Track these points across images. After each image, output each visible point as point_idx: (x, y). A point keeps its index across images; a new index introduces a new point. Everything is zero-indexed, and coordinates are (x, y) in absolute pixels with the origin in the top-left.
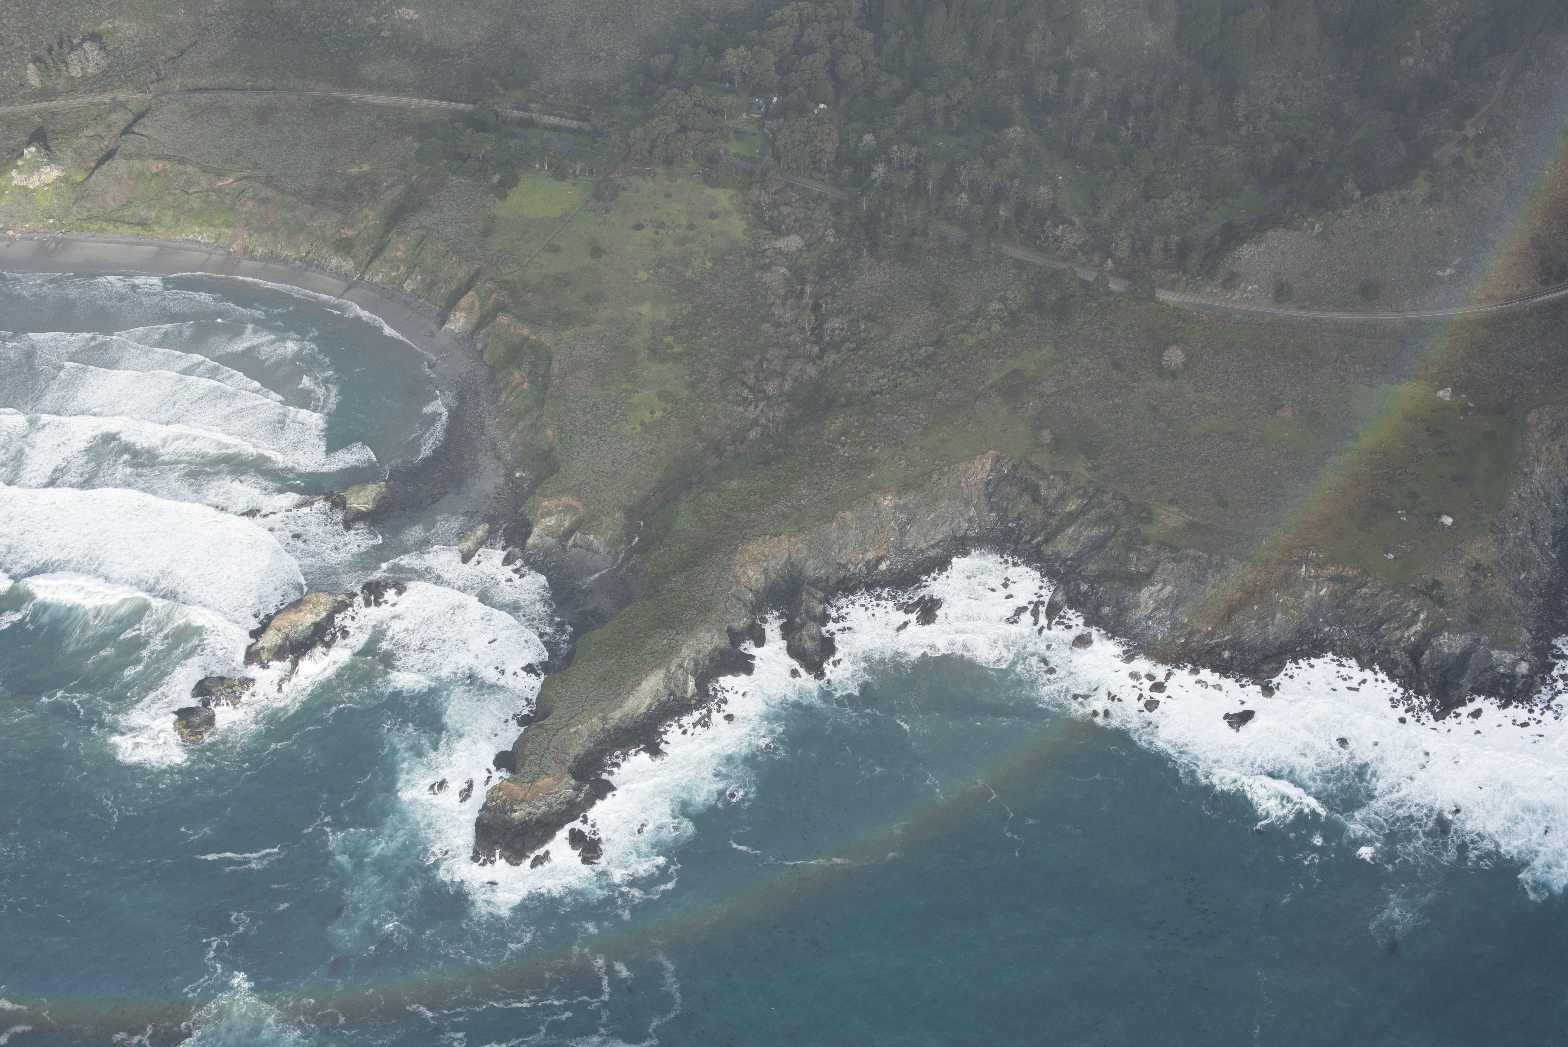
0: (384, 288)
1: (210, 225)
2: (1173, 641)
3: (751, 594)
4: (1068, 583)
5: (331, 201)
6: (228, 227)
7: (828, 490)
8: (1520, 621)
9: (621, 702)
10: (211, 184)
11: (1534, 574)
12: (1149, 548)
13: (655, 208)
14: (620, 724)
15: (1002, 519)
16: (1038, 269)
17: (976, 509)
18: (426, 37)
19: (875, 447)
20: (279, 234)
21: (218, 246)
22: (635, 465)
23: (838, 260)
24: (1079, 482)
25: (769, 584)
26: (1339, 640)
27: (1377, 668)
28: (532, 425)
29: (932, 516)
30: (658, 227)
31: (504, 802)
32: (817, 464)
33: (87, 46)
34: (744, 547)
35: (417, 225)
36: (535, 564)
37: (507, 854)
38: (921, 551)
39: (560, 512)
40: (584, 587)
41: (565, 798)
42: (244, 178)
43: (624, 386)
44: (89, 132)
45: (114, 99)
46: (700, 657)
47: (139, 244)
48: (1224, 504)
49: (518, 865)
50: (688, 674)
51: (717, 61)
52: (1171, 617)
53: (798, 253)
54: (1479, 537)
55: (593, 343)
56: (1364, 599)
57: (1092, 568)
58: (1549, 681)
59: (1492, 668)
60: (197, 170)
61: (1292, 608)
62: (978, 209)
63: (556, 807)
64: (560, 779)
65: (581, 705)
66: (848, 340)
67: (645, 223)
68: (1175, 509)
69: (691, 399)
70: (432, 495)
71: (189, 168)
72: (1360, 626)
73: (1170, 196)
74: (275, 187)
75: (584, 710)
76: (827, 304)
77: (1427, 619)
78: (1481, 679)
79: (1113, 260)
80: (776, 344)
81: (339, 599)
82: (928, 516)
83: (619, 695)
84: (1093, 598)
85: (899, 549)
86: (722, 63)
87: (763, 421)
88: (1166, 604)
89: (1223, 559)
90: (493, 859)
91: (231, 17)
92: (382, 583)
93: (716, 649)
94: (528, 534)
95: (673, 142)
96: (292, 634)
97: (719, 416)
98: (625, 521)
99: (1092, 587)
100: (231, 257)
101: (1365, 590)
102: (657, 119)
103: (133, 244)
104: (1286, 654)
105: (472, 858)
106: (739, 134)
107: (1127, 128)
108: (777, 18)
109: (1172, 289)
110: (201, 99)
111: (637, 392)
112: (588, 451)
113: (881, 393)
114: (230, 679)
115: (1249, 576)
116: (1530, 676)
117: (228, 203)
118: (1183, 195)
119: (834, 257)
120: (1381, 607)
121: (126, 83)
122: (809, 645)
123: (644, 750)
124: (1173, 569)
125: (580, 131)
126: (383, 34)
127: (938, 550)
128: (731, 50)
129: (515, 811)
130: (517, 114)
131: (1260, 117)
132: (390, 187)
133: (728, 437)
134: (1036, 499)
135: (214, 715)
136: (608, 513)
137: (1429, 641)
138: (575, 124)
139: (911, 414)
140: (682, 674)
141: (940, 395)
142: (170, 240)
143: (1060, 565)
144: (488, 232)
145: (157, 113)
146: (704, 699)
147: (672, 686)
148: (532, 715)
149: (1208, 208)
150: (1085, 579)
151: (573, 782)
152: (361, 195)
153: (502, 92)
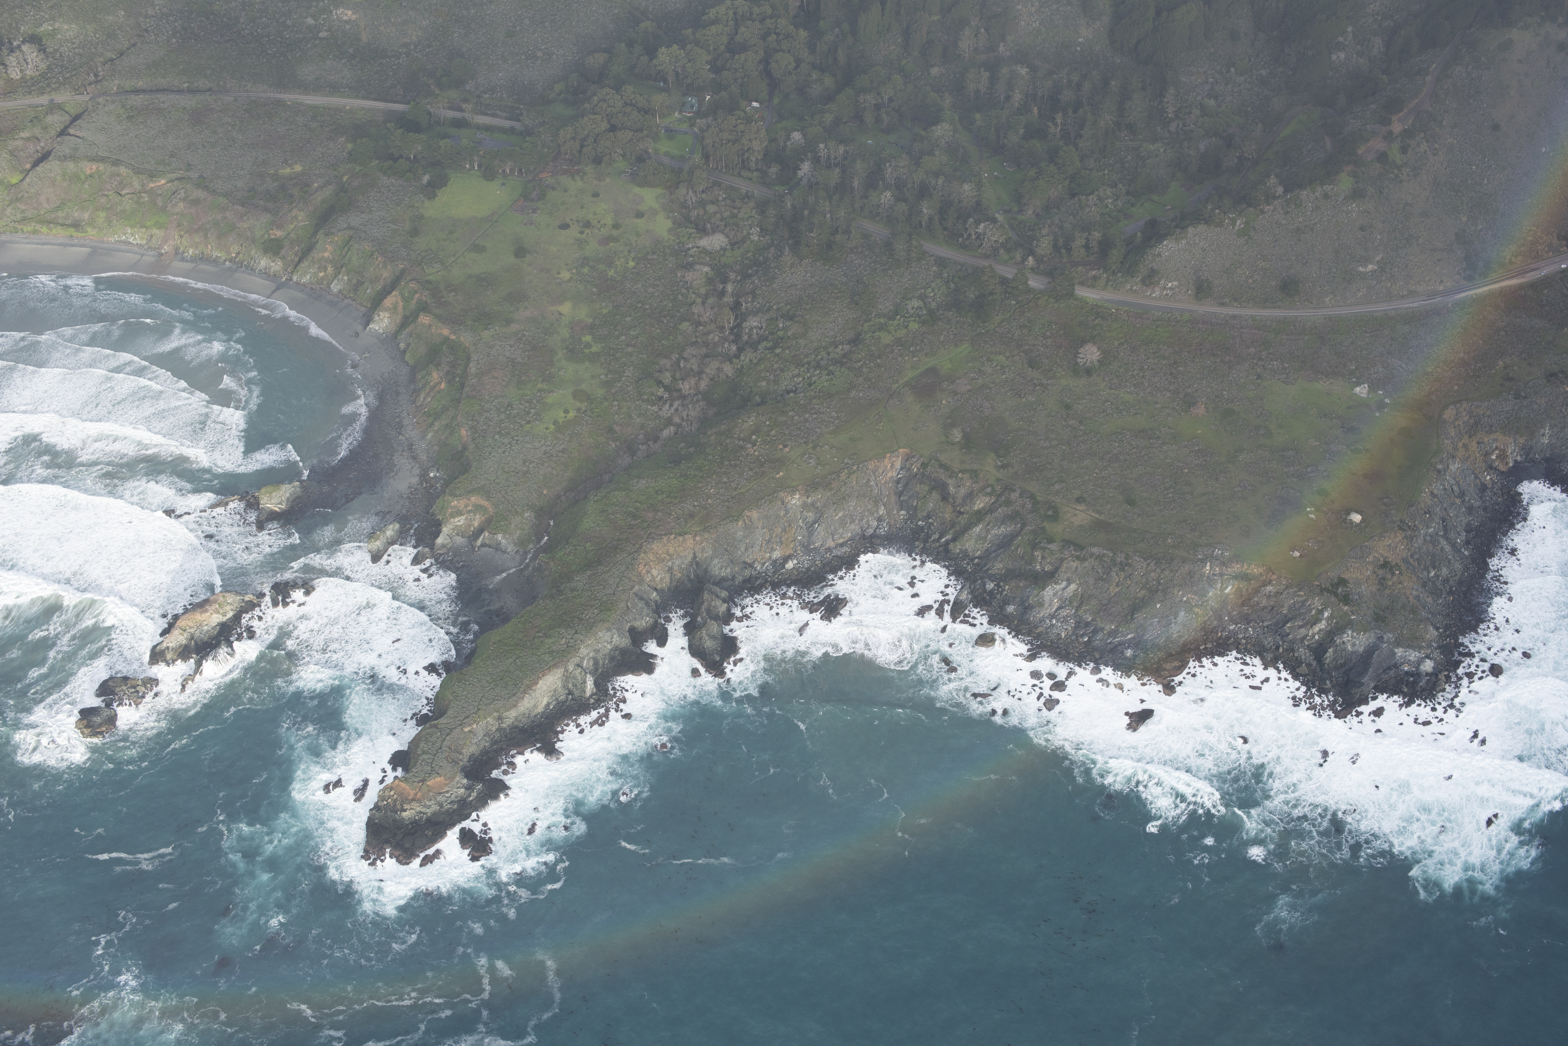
0: (312, 289)
1: (142, 227)
2: (1077, 639)
3: (655, 594)
4: (975, 581)
5: (261, 202)
6: (160, 228)
7: (736, 489)
8: (1428, 618)
9: (517, 702)
10: (143, 185)
11: (1445, 571)
12: (1053, 547)
13: (582, 207)
14: (516, 723)
15: (912, 517)
16: (959, 267)
17: (885, 508)
18: (364, 37)
19: (785, 446)
20: (209, 235)
21: (150, 248)
22: (546, 464)
23: (761, 258)
24: (987, 480)
25: (674, 584)
26: (1244, 638)
27: (1281, 666)
28: (447, 425)
29: (840, 514)
30: (584, 226)
31: (395, 801)
32: (726, 463)
33: (25, 48)
34: (648, 546)
35: (345, 226)
36: (444, 564)
37: (397, 853)
38: (829, 550)
39: (470, 511)
40: (491, 587)
41: (456, 797)
42: (176, 179)
43: (540, 386)
44: (25, 134)
45: (52, 100)
46: (600, 656)
47: (73, 245)
48: (1131, 502)
49: (408, 864)
50: (586, 673)
51: (651, 60)
52: (1075, 615)
53: (722, 252)
54: (1388, 534)
55: (512, 343)
56: (1269, 597)
57: (998, 567)
58: (1454, 679)
59: (1396, 666)
60: (130, 171)
61: (1196, 606)
62: (902, 207)
63: (447, 806)
64: (452, 778)
65: (476, 704)
66: (766, 339)
67: (570, 223)
68: (1082, 507)
69: (606, 399)
70: (346, 495)
71: (123, 170)
72: (1266, 624)
73: (1096, 193)
74: (206, 188)
75: (479, 709)
76: (747, 303)
77: (1331, 617)
78: (1385, 677)
79: (1034, 257)
80: (695, 343)
81: (247, 599)
82: (836, 515)
83: (514, 695)
84: (998, 596)
85: (807, 548)
86: (654, 61)
87: (677, 420)
88: (1070, 602)
89: (1127, 557)
90: (382, 858)
91: (171, 18)
92: (291, 583)
93: (616, 648)
94: (437, 534)
95: (602, 142)
96: (197, 634)
97: (633, 415)
98: (534, 521)
99: (998, 585)
100: (163, 258)
101: (1269, 588)
102: (586, 119)
103: (66, 245)
104: (1189, 653)
105: (362, 857)
106: (671, 133)
107: (1056, 125)
108: (712, 16)
109: (1093, 286)
110: (137, 100)
111: (553, 391)
112: (500, 451)
113: (795, 392)
114: (134, 679)
115: (1152, 574)
116: (1435, 674)
117: (160, 204)
118: (1109, 192)
119: (757, 255)
120: (1286, 605)
121: (64, 85)
122: (709, 644)
123: (539, 750)
124: (1077, 567)
125: (512, 130)
126: (321, 35)
127: (846, 549)
128: (663, 49)
129: (405, 811)
130: (451, 114)
131: (1190, 113)
132: (321, 187)
133: (641, 436)
134: (945, 497)
135: (116, 715)
136: (517, 513)
137: (1333, 639)
138: (507, 124)
139: (823, 413)
140: (581, 674)
141: (853, 393)
142: (103, 242)
143: (968, 564)
144: (415, 232)
145: (93, 115)
146: (602, 698)
147: (570, 686)
148: (430, 714)
149: (1133, 205)
150: (992, 578)
151: (465, 781)
152: (291, 196)
153: (437, 91)
